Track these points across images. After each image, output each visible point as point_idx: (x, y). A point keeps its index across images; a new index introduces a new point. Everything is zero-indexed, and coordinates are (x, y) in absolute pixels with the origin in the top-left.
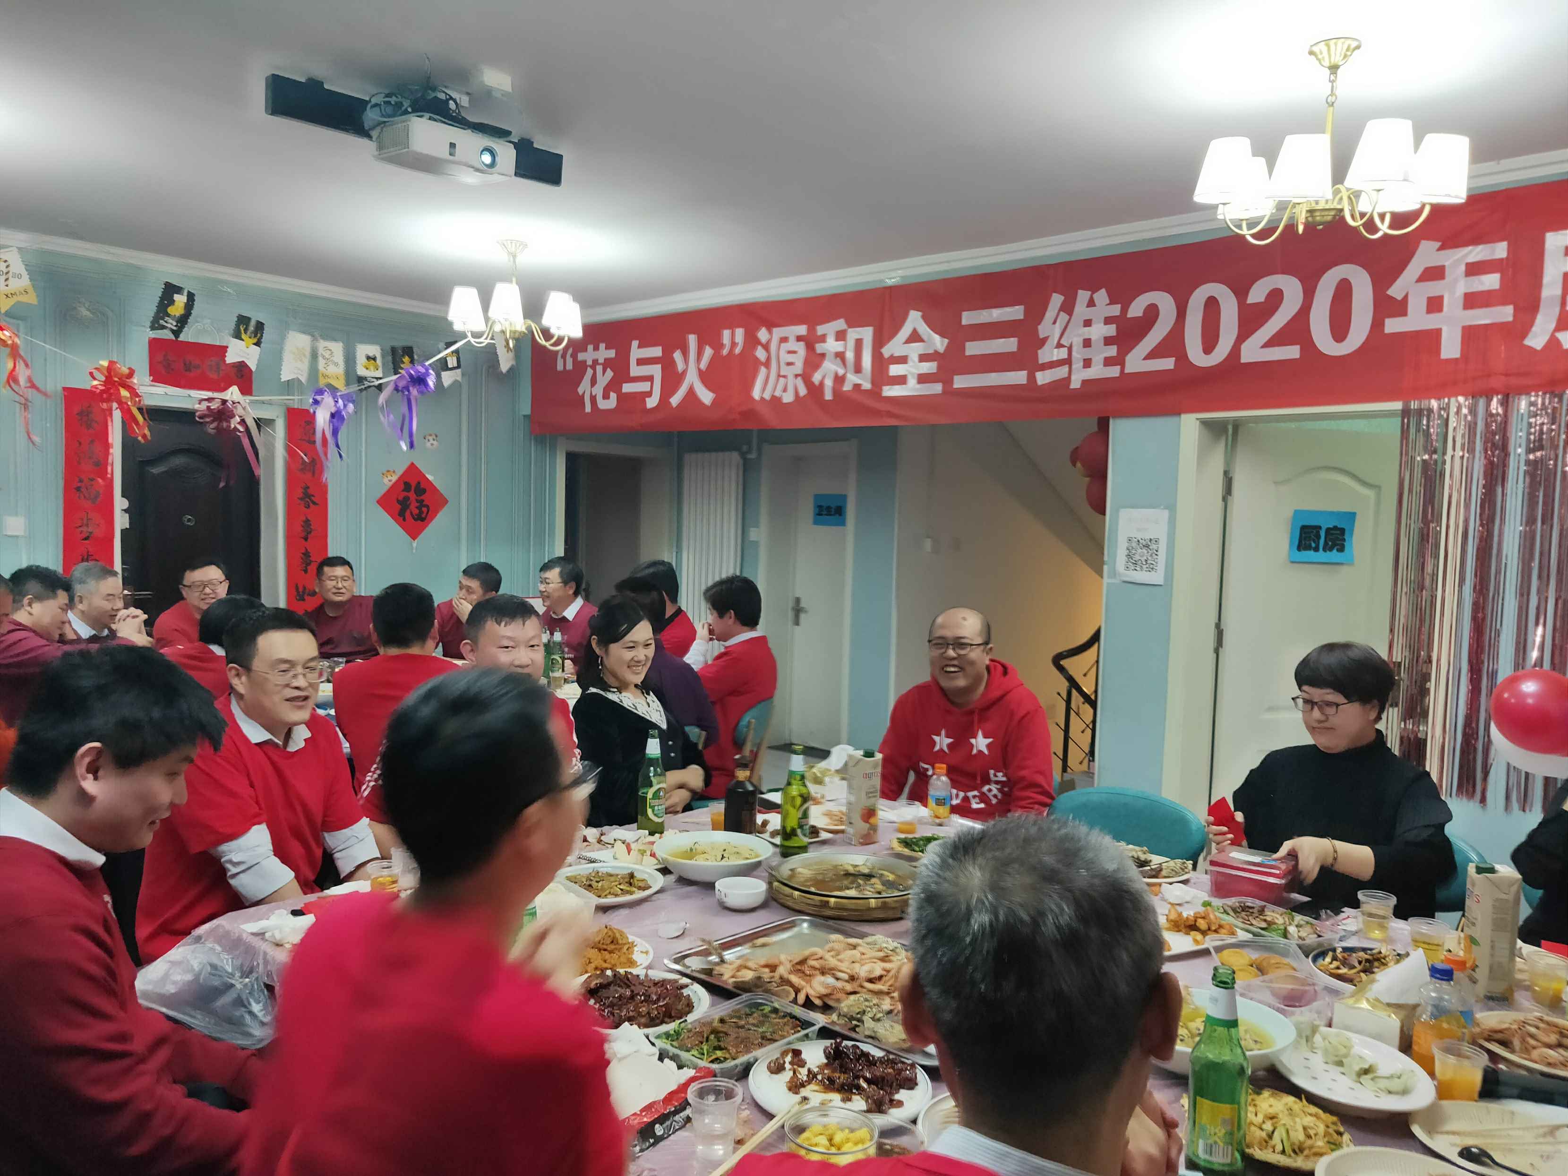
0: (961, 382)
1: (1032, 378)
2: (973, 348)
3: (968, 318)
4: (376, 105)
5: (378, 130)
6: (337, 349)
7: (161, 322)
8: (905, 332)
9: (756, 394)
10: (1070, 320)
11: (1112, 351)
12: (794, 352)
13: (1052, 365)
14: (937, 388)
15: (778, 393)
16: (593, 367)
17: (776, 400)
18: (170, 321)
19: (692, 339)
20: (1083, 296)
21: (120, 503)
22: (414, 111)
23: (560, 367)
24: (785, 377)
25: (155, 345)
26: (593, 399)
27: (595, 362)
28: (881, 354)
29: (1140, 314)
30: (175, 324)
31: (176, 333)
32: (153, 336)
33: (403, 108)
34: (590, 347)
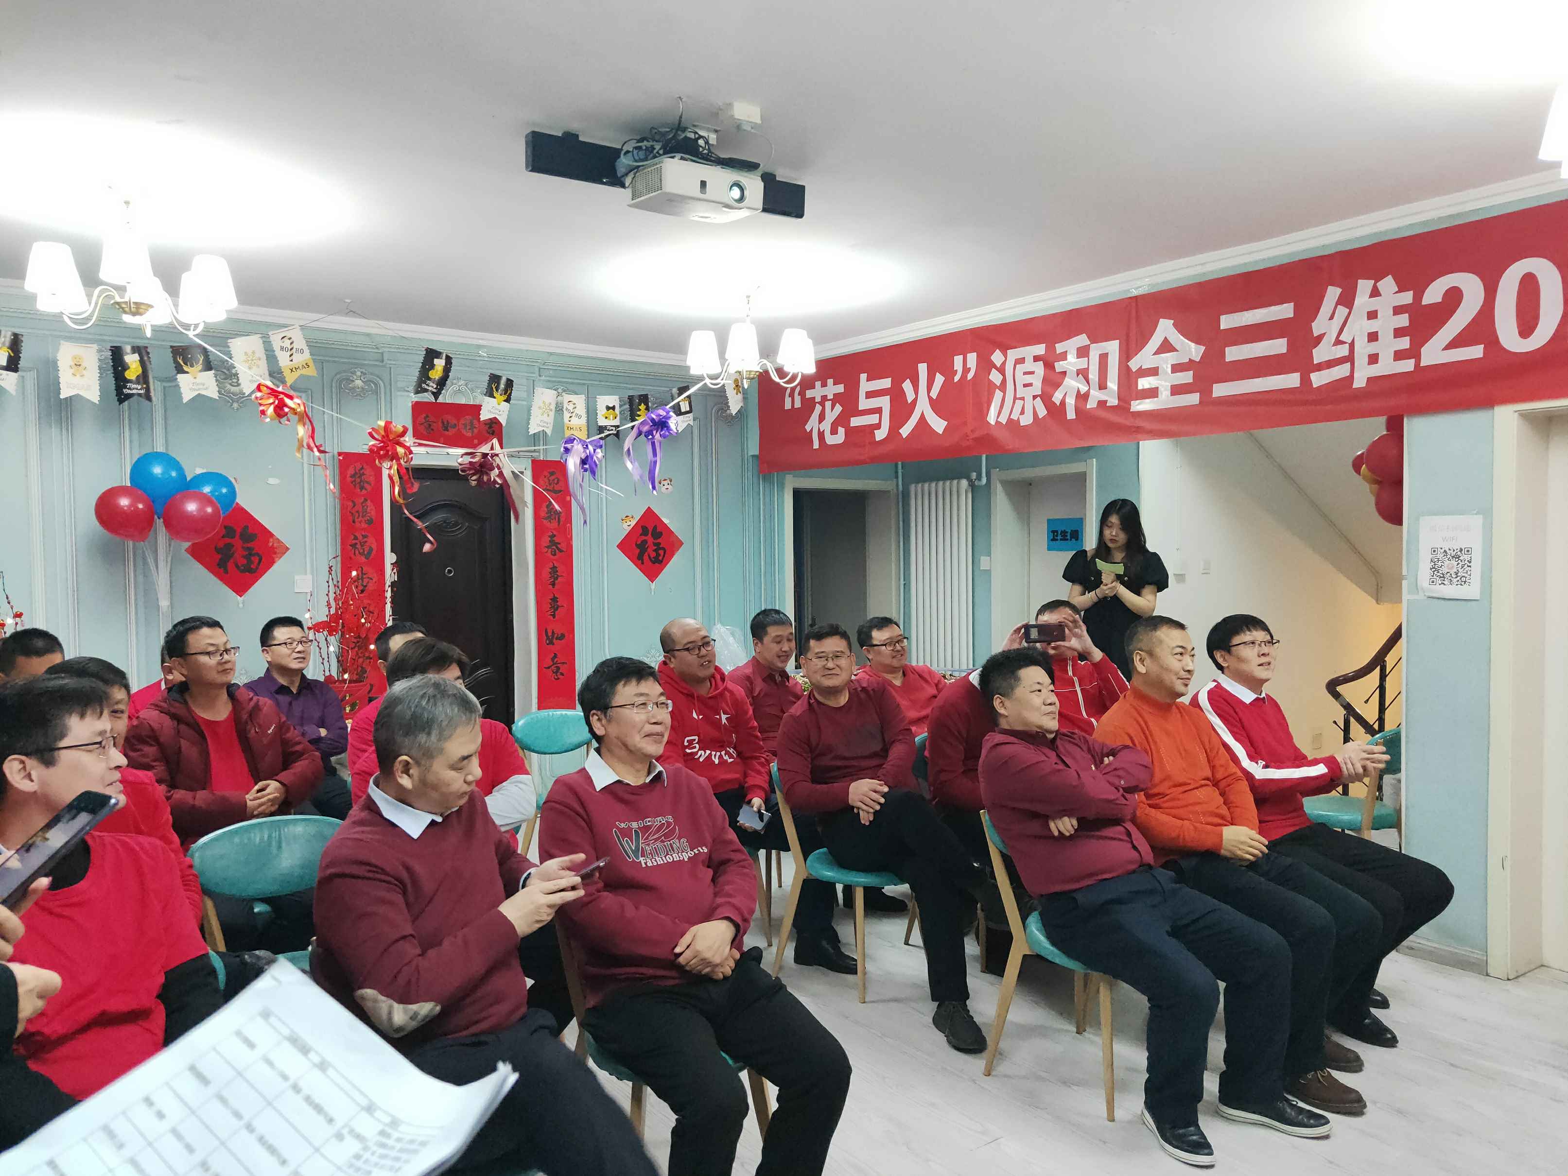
0: (1220, 390)
1: (1306, 380)
2: (1234, 353)
3: (1227, 322)
4: (627, 152)
5: (631, 175)
6: (579, 402)
7: (424, 385)
8: (1155, 342)
9: (992, 419)
10: (1350, 313)
11: (1404, 343)
12: (1032, 373)
13: (1330, 364)
14: (1193, 399)
15: (1014, 417)
16: (822, 403)
17: (1012, 424)
18: (431, 384)
19: (923, 368)
20: (1364, 286)
21: (390, 558)
22: (664, 154)
23: (788, 406)
24: (1023, 399)
25: (418, 408)
26: (821, 435)
27: (824, 398)
28: (1128, 368)
29: (1439, 299)
30: (435, 386)
31: (436, 395)
32: (416, 400)
33: (655, 151)
34: (818, 384)
